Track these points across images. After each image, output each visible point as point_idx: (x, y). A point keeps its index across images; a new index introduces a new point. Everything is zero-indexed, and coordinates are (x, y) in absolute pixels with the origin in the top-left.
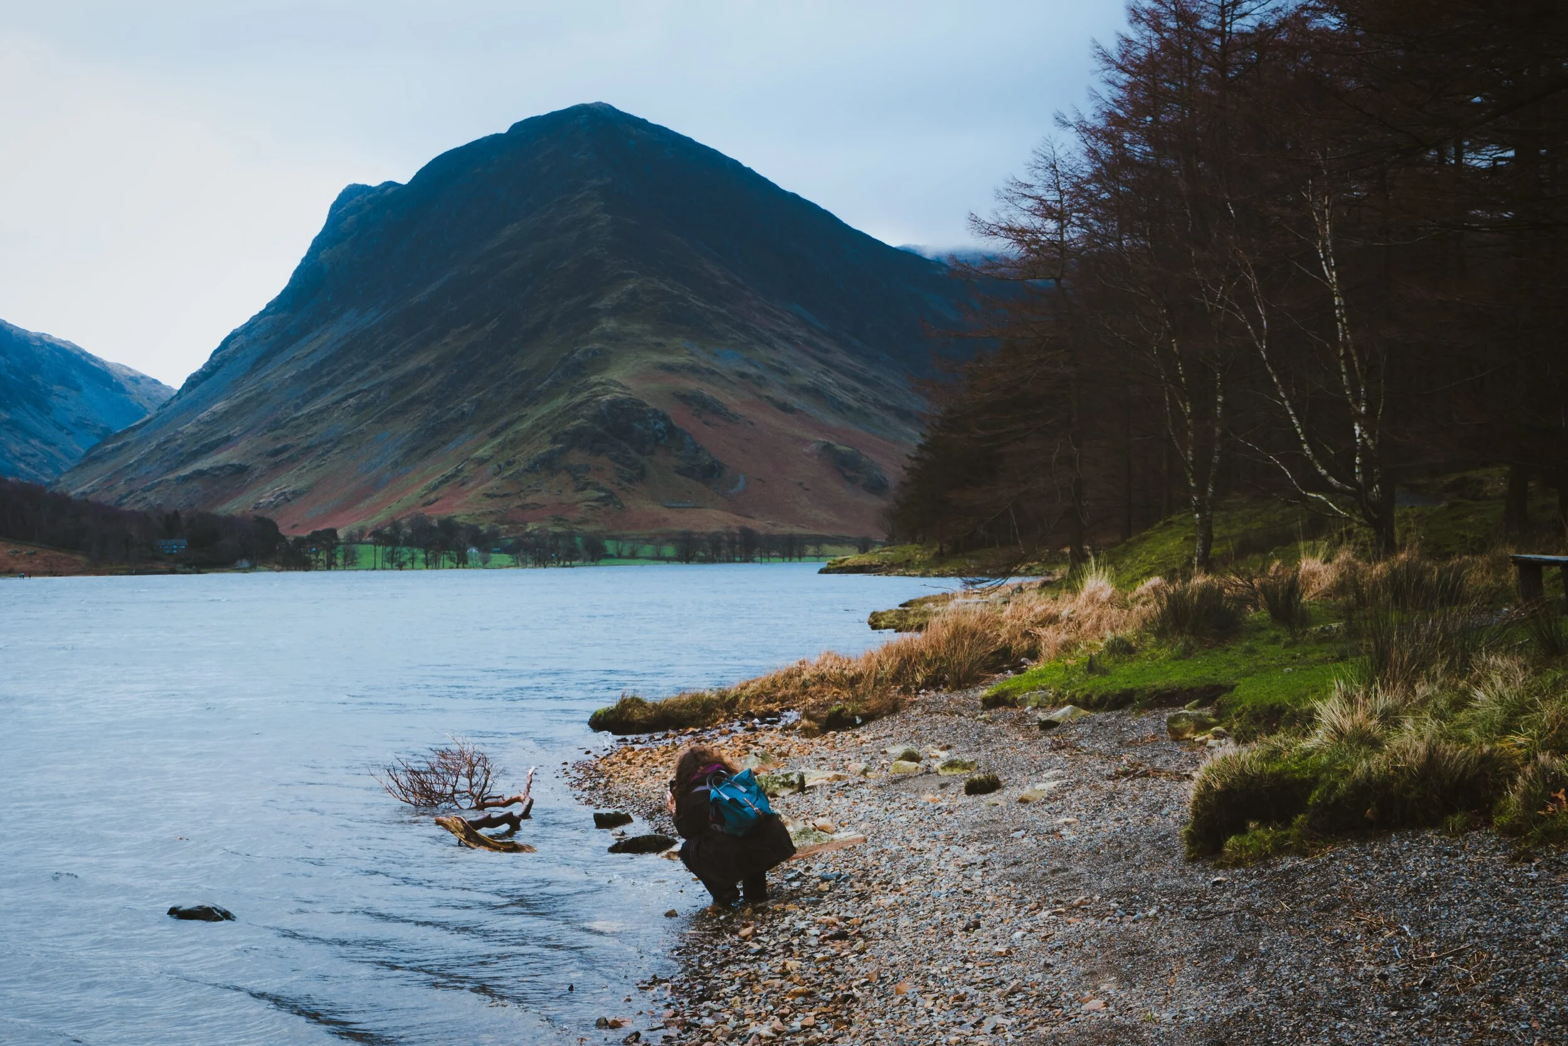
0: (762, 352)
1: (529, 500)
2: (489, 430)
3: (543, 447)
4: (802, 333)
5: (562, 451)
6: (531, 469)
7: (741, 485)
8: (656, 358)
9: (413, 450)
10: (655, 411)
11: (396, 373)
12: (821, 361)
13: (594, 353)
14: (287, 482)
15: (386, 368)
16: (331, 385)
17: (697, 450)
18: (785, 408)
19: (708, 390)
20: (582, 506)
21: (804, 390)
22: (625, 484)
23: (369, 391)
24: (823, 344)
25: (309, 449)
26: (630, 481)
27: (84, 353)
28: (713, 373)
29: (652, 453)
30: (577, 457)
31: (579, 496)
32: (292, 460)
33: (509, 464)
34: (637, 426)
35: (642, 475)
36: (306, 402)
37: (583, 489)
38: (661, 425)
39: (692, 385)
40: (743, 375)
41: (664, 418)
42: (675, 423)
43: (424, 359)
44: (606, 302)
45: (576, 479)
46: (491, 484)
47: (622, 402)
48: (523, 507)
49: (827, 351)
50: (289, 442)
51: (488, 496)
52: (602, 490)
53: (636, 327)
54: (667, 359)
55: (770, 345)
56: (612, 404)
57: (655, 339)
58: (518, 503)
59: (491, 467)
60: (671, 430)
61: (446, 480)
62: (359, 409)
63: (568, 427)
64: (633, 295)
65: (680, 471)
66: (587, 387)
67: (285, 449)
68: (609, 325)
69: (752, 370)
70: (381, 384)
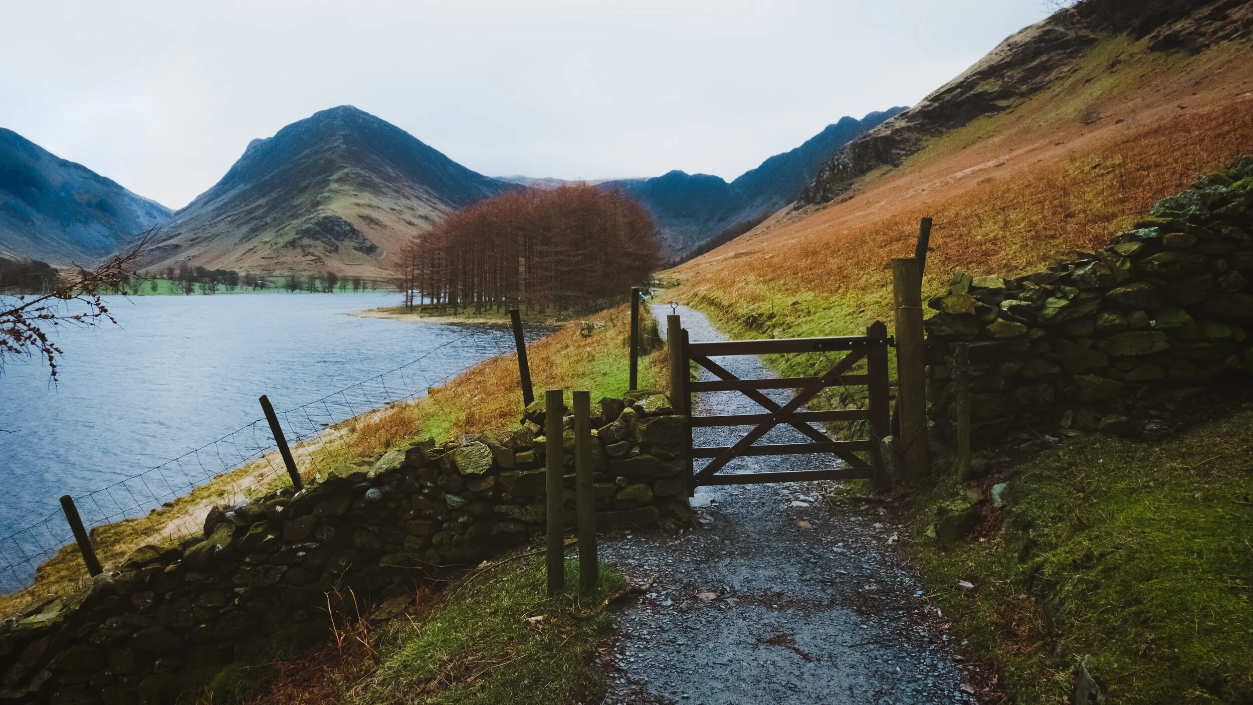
0: (403, 201)
1: (281, 260)
2: (276, 230)
3: (292, 236)
4: (426, 196)
5: (299, 238)
6: (285, 246)
7: (385, 254)
8: (354, 200)
9: (244, 238)
10: (346, 222)
11: (248, 208)
12: (432, 207)
13: (326, 198)
14: (193, 252)
15: (246, 205)
16: (224, 213)
17: (365, 239)
18: (410, 223)
19: (374, 214)
20: (304, 264)
21: (421, 217)
22: (327, 253)
23: (237, 214)
24: (434, 201)
25: (207, 238)
26: (330, 252)
27: (160, 205)
28: (379, 208)
29: (343, 240)
30: (306, 241)
31: (304, 259)
32: (199, 243)
33: (276, 244)
34: (337, 228)
35: (337, 250)
36: (213, 219)
37: (307, 255)
38: (348, 228)
39: (366, 212)
40: (392, 209)
41: (349, 225)
42: (356, 227)
43: (262, 201)
44: (335, 177)
45: (304, 251)
46: (266, 252)
47: (330, 217)
48: (276, 263)
49: (435, 204)
50: (199, 235)
51: (263, 258)
52: (315, 256)
53: (346, 187)
54: (357, 201)
55: (409, 199)
56: (326, 218)
57: (354, 193)
58: (275, 261)
59: (269, 245)
60: (353, 231)
61: (250, 250)
62: (231, 222)
63: (303, 228)
64: (347, 175)
65: (355, 249)
66: (317, 211)
67: (197, 238)
68: (334, 186)
69: (397, 208)
70: (242, 212)
